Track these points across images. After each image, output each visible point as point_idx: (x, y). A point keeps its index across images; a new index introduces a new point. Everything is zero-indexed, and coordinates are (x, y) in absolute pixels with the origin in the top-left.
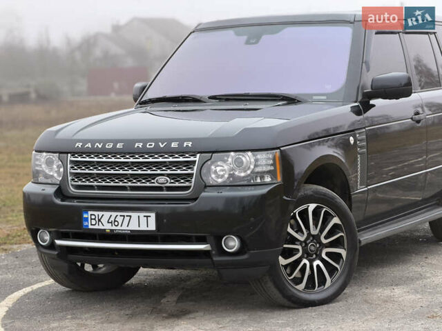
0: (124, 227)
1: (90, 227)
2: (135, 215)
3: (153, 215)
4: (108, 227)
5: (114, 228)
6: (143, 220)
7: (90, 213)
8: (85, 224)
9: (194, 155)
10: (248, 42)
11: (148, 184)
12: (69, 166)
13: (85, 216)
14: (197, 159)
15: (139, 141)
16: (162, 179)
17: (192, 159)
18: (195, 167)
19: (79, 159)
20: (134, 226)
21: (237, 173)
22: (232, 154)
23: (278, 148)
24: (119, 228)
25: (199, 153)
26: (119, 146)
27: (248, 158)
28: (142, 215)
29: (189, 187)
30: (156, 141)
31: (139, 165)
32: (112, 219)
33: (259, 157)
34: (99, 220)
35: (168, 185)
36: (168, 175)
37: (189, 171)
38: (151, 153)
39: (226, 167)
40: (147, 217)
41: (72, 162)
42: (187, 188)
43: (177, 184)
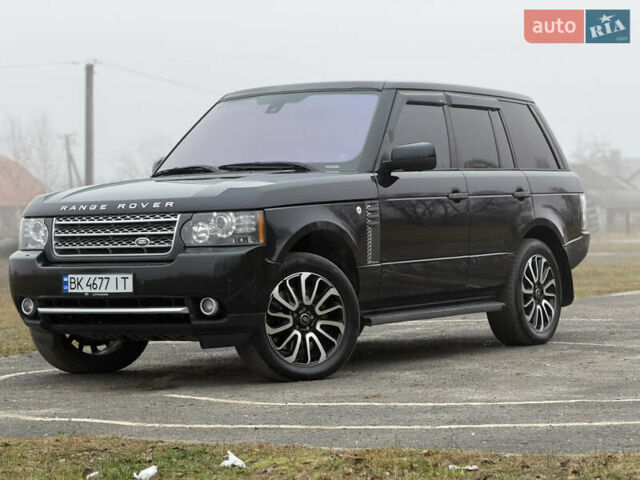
0: (103, 290)
1: (70, 291)
2: (113, 277)
3: (130, 277)
4: (87, 290)
5: (93, 291)
6: (121, 282)
7: (70, 276)
8: (65, 288)
9: (175, 216)
10: (268, 111)
11: (128, 246)
12: (54, 230)
13: (65, 279)
14: (178, 219)
15: (122, 202)
16: (142, 241)
17: (173, 219)
18: (176, 228)
19: (64, 222)
20: (112, 289)
21: (219, 235)
22: (215, 214)
23: (262, 209)
24: (97, 291)
25: (180, 213)
26: (103, 207)
27: (230, 218)
28: (119, 276)
29: (169, 248)
30: (139, 202)
31: (120, 226)
32: (91, 282)
33: (241, 217)
34: (79, 284)
35: (148, 246)
36: (149, 236)
37: (169, 232)
38: (133, 214)
39: (207, 228)
40: (125, 278)
41: (56, 225)
42: (168, 249)
43: (157, 245)
